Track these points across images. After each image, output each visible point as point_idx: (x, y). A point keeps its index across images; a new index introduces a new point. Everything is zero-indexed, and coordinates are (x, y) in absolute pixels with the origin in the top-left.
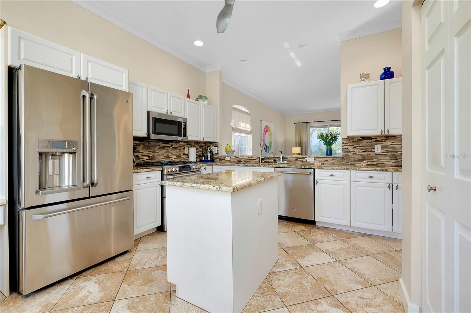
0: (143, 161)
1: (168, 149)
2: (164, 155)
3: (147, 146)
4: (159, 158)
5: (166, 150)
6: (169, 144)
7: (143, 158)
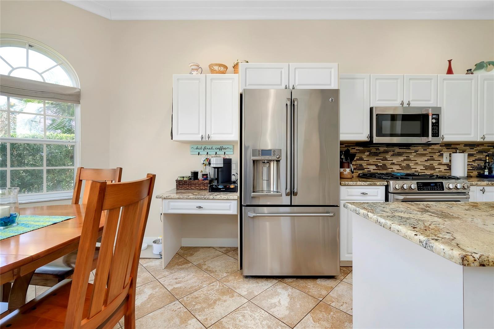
0: (368, 171)
1: (409, 157)
2: (401, 164)
3: (374, 152)
4: (392, 168)
5: (406, 158)
6: (410, 149)
7: (369, 167)
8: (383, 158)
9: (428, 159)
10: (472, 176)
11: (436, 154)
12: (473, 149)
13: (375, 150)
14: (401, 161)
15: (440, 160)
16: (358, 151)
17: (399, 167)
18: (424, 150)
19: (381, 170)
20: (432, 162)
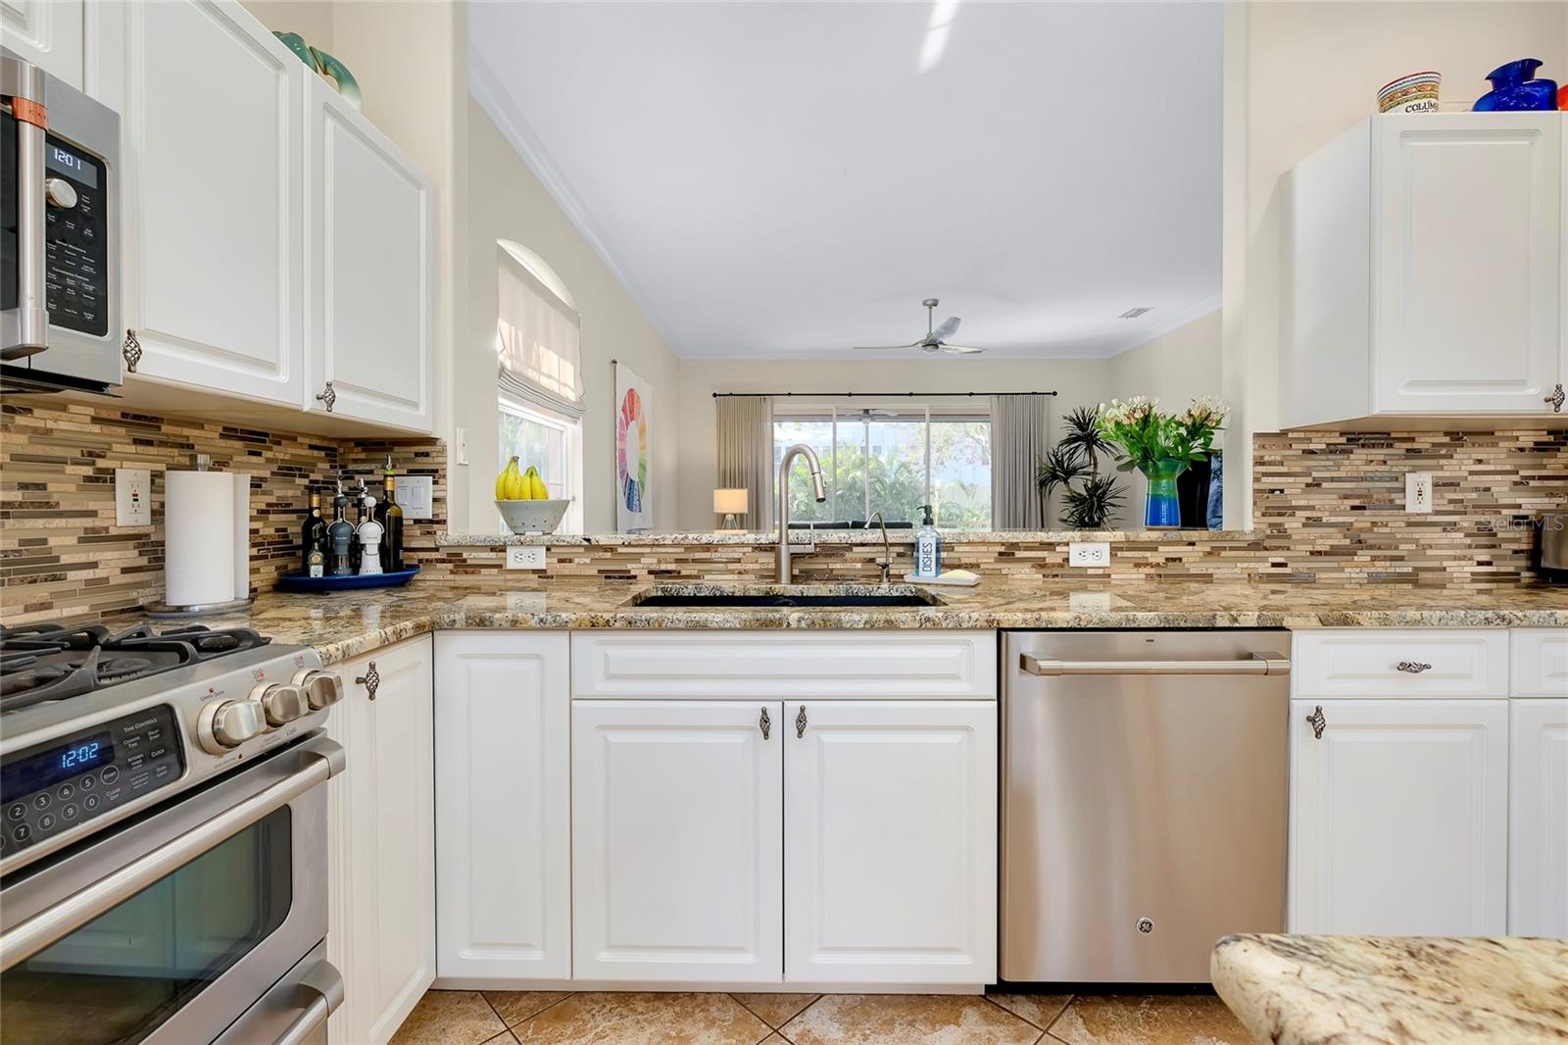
11: (69, 469)
12: (259, 454)
15: (93, 514)
20: (40, 523)
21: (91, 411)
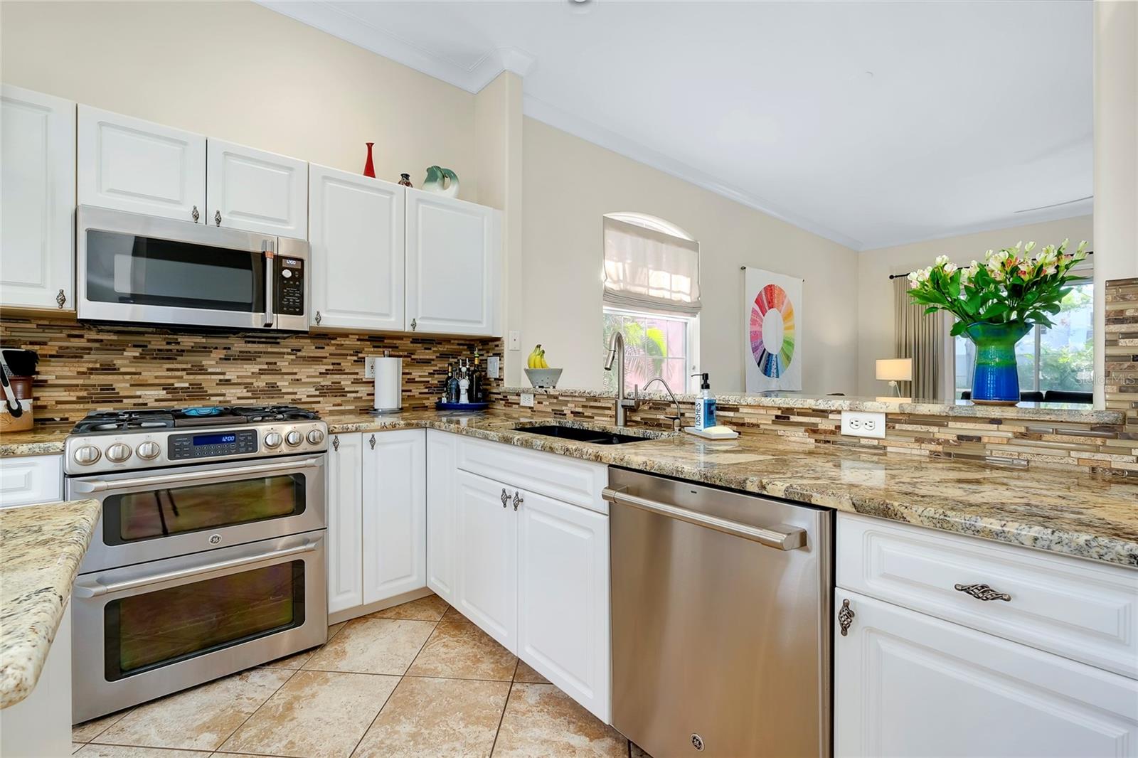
0: (135, 404)
1: (275, 363)
3: (160, 350)
4: (224, 395)
7: (138, 393)
8: (192, 366)
9: (326, 370)
10: (427, 407)
11: (349, 358)
13: (165, 343)
14: (250, 374)
15: (357, 373)
16: (97, 345)
17: (245, 390)
18: (316, 348)
19: (185, 400)
20: (338, 376)
21: (357, 337)
